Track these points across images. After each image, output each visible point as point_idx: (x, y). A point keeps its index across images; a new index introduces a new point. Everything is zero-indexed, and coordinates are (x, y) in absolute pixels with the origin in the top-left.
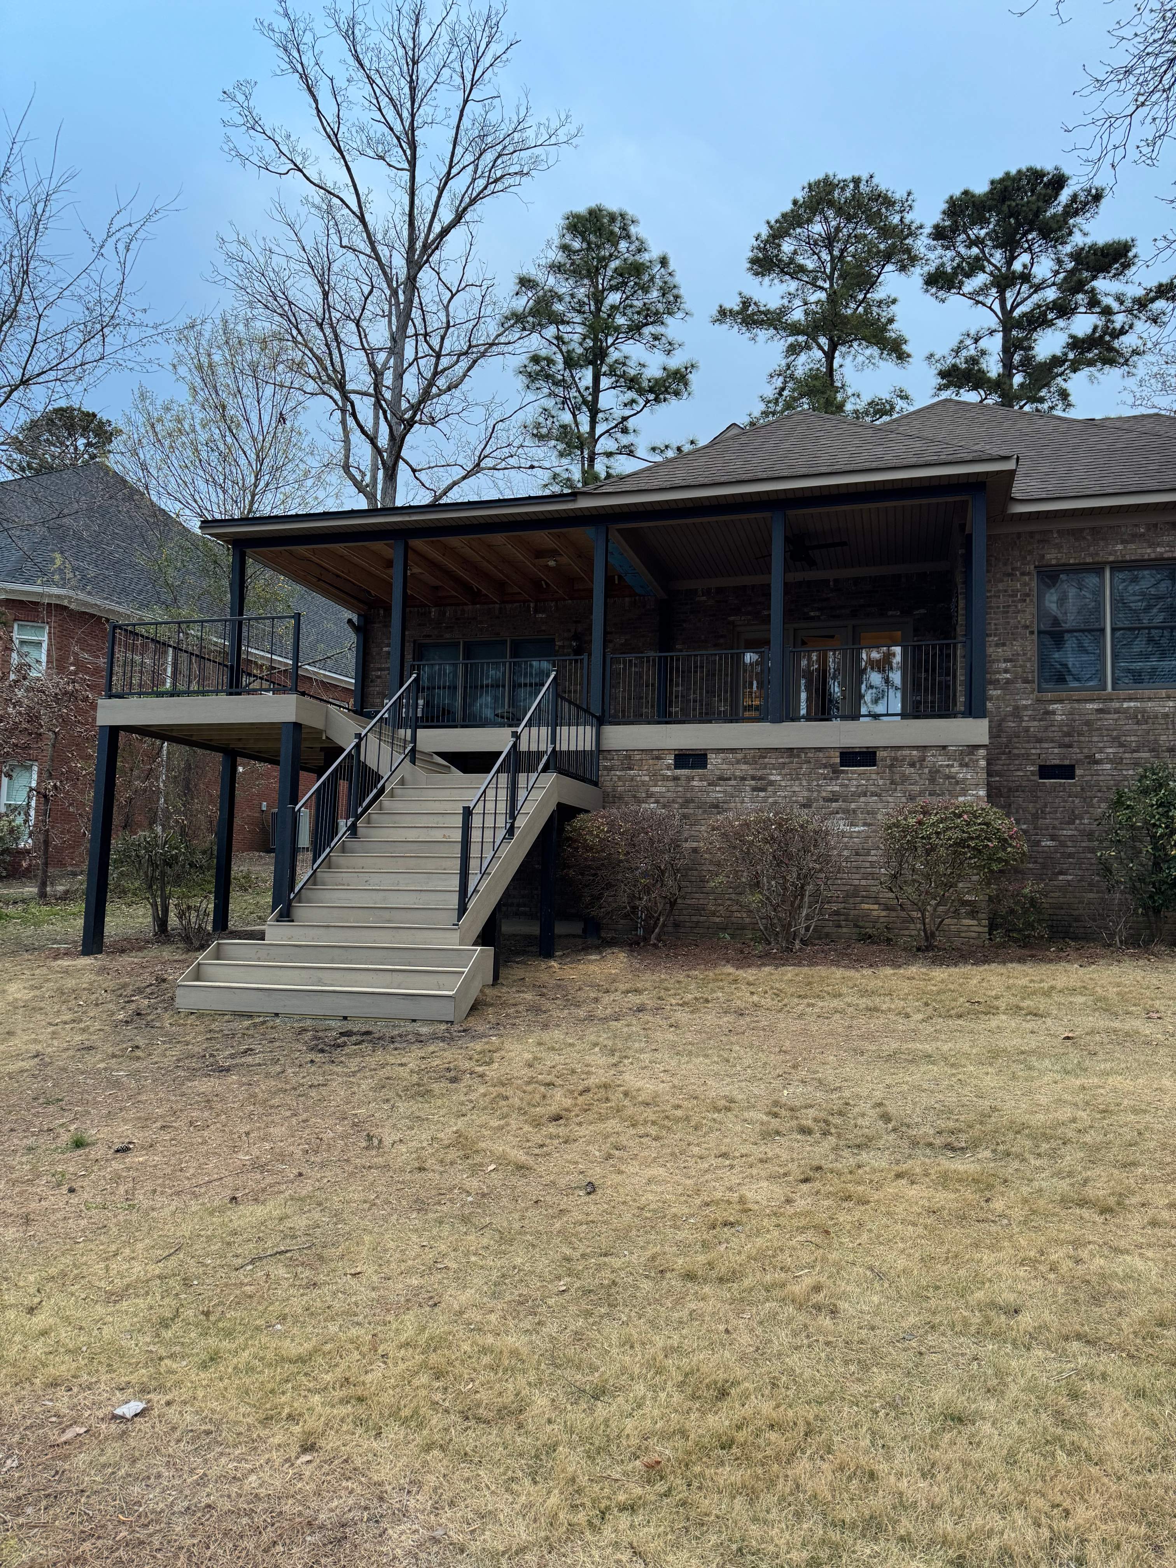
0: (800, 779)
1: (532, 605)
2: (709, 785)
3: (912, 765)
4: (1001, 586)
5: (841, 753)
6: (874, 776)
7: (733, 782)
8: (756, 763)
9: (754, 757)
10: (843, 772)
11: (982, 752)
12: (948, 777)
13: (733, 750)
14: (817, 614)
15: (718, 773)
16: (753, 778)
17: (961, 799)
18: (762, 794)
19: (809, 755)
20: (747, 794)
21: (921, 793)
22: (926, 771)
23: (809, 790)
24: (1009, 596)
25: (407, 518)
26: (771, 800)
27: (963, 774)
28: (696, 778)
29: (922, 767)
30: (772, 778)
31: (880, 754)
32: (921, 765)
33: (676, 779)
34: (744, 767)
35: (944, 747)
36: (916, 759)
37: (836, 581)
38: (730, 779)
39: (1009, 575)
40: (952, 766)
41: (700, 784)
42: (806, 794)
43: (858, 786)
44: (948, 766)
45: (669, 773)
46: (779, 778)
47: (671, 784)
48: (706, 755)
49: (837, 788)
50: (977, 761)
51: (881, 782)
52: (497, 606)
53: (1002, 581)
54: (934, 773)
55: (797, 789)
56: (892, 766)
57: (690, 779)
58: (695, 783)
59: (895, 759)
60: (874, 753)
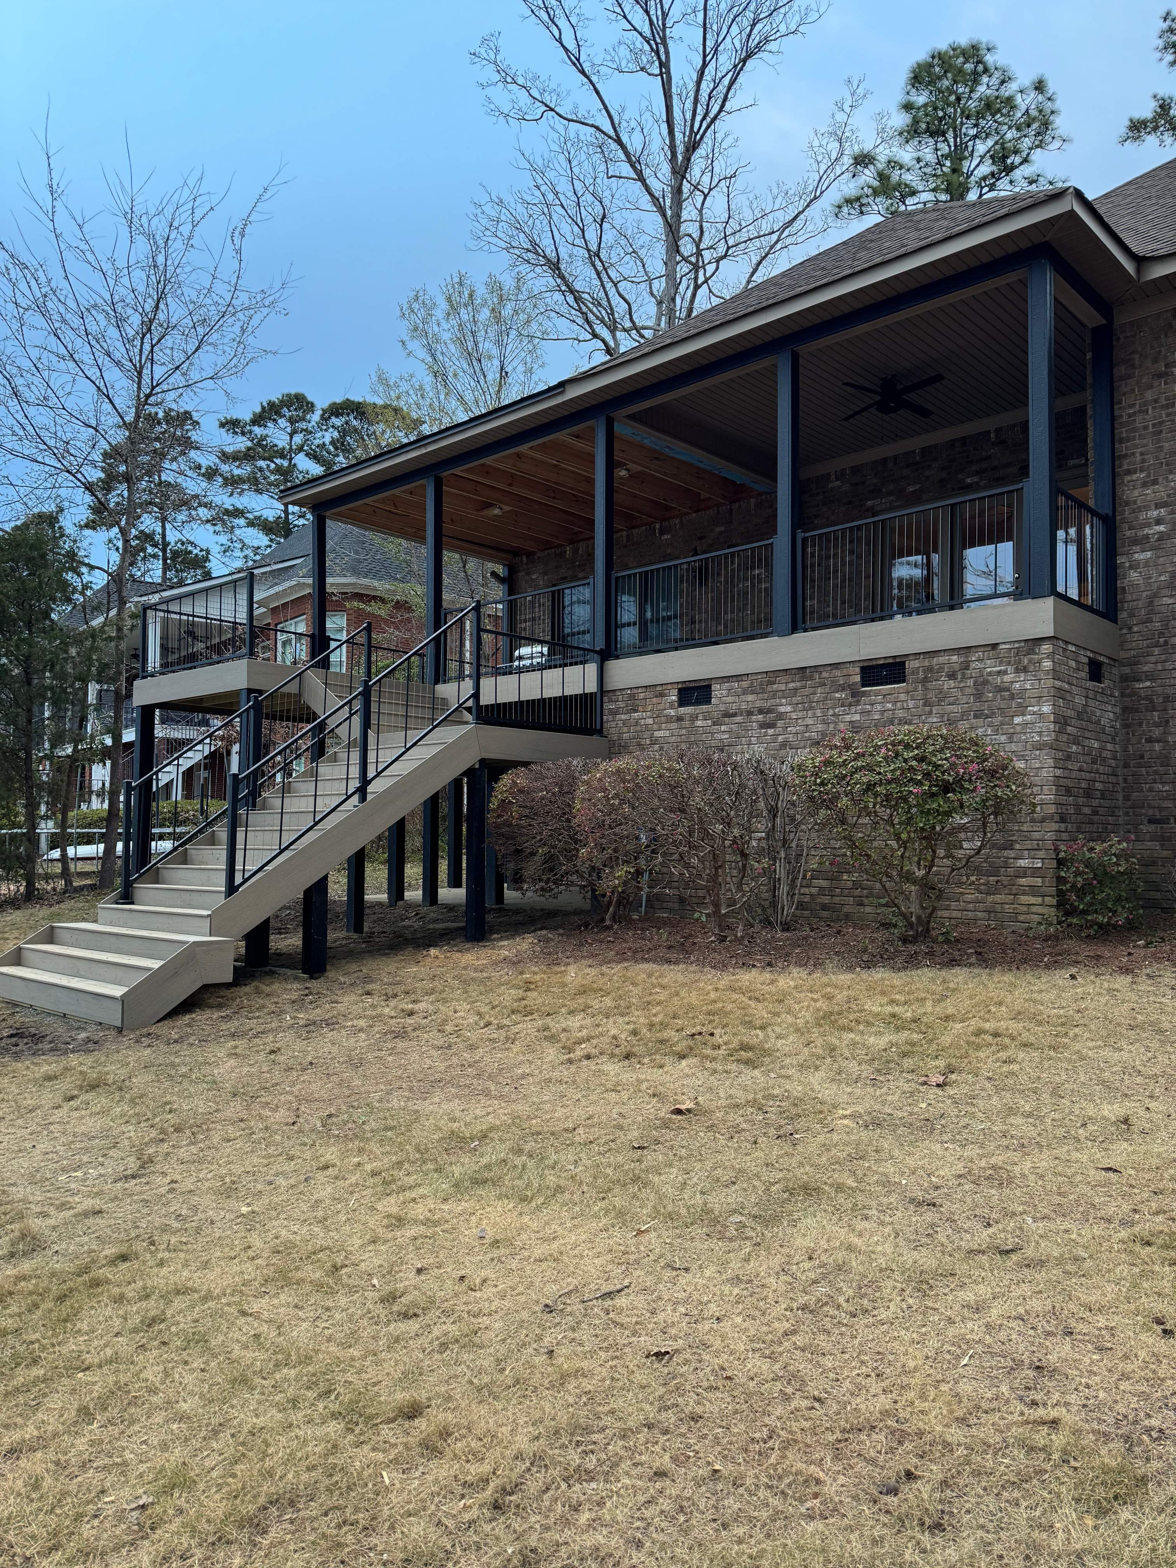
0: (812, 708)
1: (657, 526)
2: (714, 724)
3: (952, 676)
5: (863, 669)
6: (903, 697)
7: (739, 719)
8: (764, 691)
9: (761, 684)
10: (864, 694)
11: (1046, 648)
12: (1000, 689)
13: (738, 677)
14: (976, 479)
15: (722, 708)
16: (761, 711)
17: (1017, 720)
18: (771, 731)
19: (825, 675)
20: (755, 731)
21: (964, 716)
22: (970, 682)
23: (824, 722)
26: (780, 738)
27: (1020, 683)
28: (700, 717)
29: (964, 677)
30: (782, 709)
31: (911, 665)
32: (963, 674)
33: (680, 719)
34: (750, 698)
35: (994, 646)
36: (957, 667)
37: (998, 430)
38: (734, 715)
40: (1005, 672)
41: (704, 723)
42: (820, 727)
43: (883, 712)
44: (999, 672)
45: (672, 712)
46: (789, 708)
47: (674, 725)
48: (710, 686)
49: (857, 717)
50: (1039, 662)
51: (911, 704)
52: (625, 533)
54: (981, 685)
55: (809, 721)
56: (925, 680)
57: (694, 718)
58: (699, 723)
59: (930, 669)
60: (904, 663)
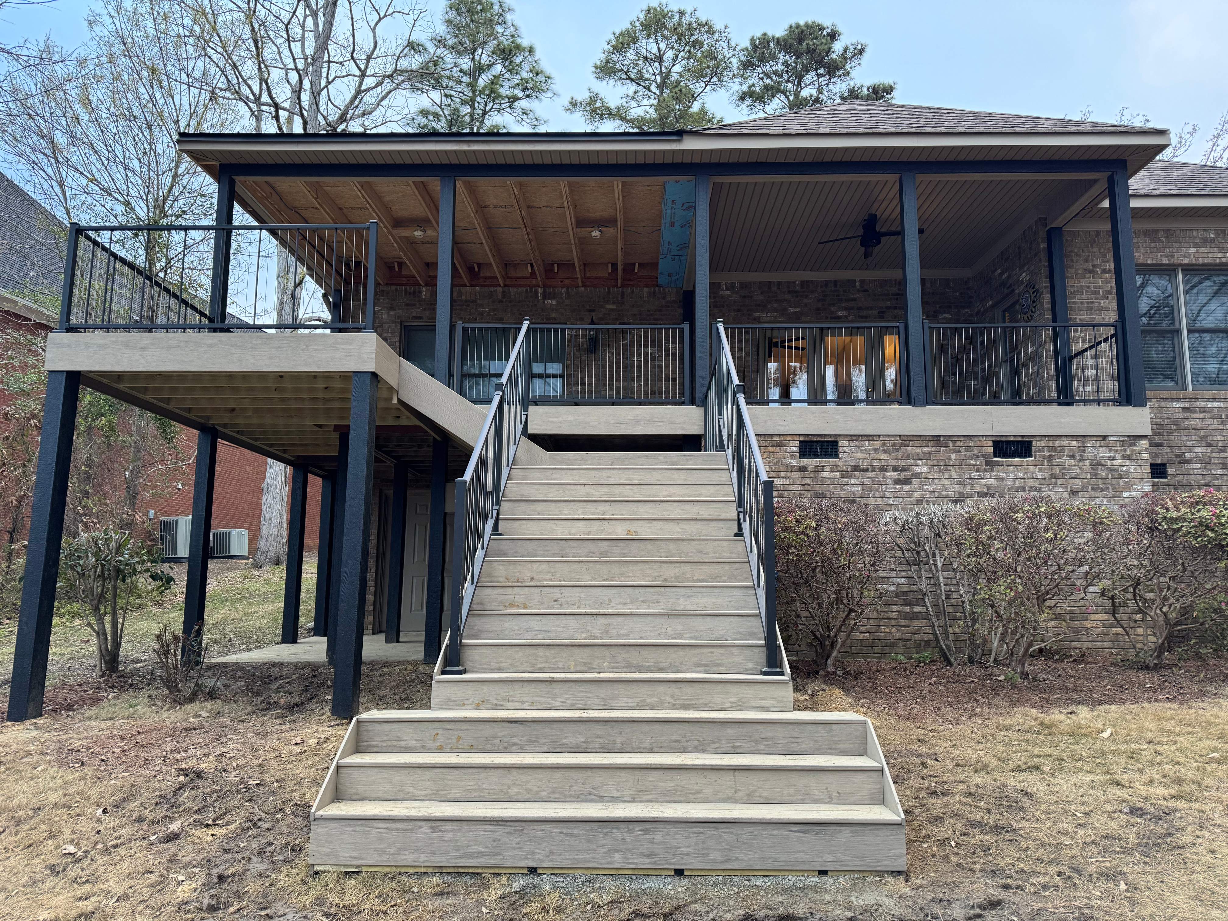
0: (947, 471)
1: (540, 290)
2: (843, 476)
3: (1072, 456)
4: (1083, 282)
5: (994, 442)
6: (1032, 469)
7: (870, 474)
8: (897, 452)
9: (894, 445)
10: (997, 463)
11: (1144, 443)
12: (1111, 470)
13: (868, 437)
14: (845, 313)
15: (853, 463)
16: (895, 469)
17: (1126, 494)
18: (906, 488)
19: (958, 443)
20: (889, 486)
21: (1084, 487)
22: (1087, 463)
23: (960, 483)
24: (1092, 292)
25: (465, 147)
26: (916, 495)
27: (1126, 466)
28: (827, 469)
29: (1082, 459)
30: (917, 469)
31: (1036, 444)
32: (1082, 456)
33: (803, 469)
34: (883, 456)
35: (1105, 437)
36: (1076, 450)
37: (862, 282)
38: (867, 470)
39: (1090, 271)
40: (1114, 458)
41: (832, 475)
42: (957, 488)
43: (1015, 479)
44: (1109, 458)
45: (793, 462)
46: (925, 469)
47: (798, 474)
48: (836, 442)
49: (992, 482)
50: (1140, 453)
51: (1040, 475)
52: (500, 289)
53: (1085, 277)
54: (1096, 466)
55: (946, 482)
56: (1050, 457)
57: (819, 469)
58: (825, 475)
59: (1054, 449)
60: (1030, 443)
